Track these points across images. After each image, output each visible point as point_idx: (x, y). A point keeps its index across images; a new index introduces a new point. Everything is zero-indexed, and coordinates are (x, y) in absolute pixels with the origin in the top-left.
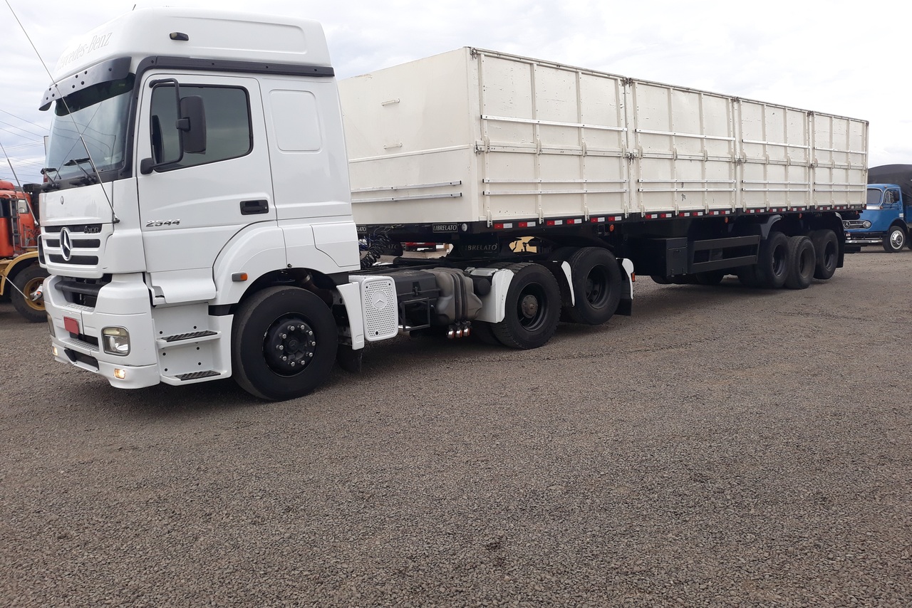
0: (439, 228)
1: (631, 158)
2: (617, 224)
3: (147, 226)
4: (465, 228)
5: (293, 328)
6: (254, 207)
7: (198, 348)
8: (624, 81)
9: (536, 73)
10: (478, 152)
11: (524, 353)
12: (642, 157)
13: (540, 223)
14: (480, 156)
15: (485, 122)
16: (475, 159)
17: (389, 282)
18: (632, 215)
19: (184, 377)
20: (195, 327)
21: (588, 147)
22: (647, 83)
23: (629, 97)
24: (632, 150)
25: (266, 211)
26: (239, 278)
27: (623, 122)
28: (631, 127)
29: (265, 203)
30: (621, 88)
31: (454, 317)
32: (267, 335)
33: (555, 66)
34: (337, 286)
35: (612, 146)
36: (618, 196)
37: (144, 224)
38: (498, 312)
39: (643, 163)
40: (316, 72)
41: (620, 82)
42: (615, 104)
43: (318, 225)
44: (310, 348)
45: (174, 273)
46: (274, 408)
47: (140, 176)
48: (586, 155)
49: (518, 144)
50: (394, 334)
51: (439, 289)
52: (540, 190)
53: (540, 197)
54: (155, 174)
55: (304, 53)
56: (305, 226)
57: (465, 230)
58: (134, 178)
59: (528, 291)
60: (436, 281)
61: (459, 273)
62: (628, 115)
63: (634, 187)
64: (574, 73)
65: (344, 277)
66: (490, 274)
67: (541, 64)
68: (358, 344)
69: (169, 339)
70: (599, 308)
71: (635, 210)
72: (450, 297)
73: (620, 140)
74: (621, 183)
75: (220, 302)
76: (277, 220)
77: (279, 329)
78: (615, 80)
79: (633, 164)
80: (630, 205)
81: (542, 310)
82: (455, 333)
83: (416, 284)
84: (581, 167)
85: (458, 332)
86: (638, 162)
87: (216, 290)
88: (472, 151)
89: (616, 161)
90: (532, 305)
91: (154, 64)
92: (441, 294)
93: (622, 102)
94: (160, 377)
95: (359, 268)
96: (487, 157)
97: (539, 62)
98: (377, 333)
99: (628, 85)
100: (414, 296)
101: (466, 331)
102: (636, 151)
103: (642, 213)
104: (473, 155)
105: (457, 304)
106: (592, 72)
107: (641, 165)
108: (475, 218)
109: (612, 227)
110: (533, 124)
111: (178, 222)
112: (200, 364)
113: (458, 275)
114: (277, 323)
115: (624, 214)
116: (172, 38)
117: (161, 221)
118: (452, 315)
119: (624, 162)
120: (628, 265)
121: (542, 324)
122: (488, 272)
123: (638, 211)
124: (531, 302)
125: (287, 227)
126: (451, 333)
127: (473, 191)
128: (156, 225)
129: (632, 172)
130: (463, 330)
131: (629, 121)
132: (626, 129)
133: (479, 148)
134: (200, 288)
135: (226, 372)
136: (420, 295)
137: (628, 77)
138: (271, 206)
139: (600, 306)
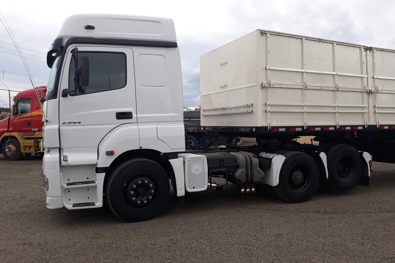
0: (242, 130)
1: (370, 93)
2: (359, 131)
3: (63, 124)
4: (254, 130)
5: (140, 182)
6: (124, 116)
7: (88, 190)
8: (366, 49)
9: (304, 44)
10: (263, 87)
11: (291, 205)
12: (378, 92)
13: (305, 129)
14: (265, 90)
15: (269, 71)
16: (260, 91)
17: (203, 159)
18: (370, 126)
19: (74, 205)
20: (88, 178)
21: (339, 86)
22: (382, 50)
23: (370, 58)
24: (370, 88)
25: (131, 118)
26: (110, 153)
27: (365, 72)
28: (371, 74)
29: (130, 114)
30: (364, 53)
31: (245, 181)
32: (126, 185)
33: (318, 40)
34: (169, 160)
35: (358, 85)
36: (361, 116)
37: (61, 123)
38: (275, 180)
39: (378, 96)
40: (166, 45)
41: (363, 49)
42: (359, 61)
43: (160, 126)
44: (151, 194)
45: (76, 149)
46: (127, 226)
47: (61, 98)
48: (338, 90)
49: (291, 83)
50: (205, 188)
51: (236, 164)
52: (305, 110)
53: (305, 114)
54: (69, 97)
55: (161, 35)
56: (154, 126)
57: (254, 131)
58: (58, 99)
59: (297, 168)
60: (235, 159)
61: (250, 155)
62: (368, 68)
63: (372, 110)
64: (331, 44)
65: (175, 155)
66: (271, 157)
67: (308, 39)
68: (181, 192)
69: (68, 184)
70: (346, 181)
71: (372, 123)
72: (242, 170)
73: (362, 82)
74: (363, 107)
75: (99, 166)
76: (137, 123)
77: (132, 183)
78: (360, 48)
79: (371, 97)
80: (369, 120)
81: (307, 180)
82: (245, 190)
83: (222, 160)
84: (335, 97)
85: (248, 190)
86: (375, 96)
87: (98, 159)
88: (259, 87)
89: (360, 94)
90: (299, 177)
91: (74, 41)
92: (238, 167)
93: (364, 60)
94: (63, 204)
95: (184, 150)
96: (269, 91)
97: (307, 37)
98: (194, 187)
99: (368, 51)
100: (220, 167)
101: (253, 190)
102: (373, 89)
103: (377, 125)
104: (260, 89)
105: (247, 174)
106: (343, 43)
107: (377, 97)
108: (260, 125)
109: (356, 133)
110: (302, 72)
111: (80, 123)
112: (88, 198)
113: (250, 157)
114: (132, 179)
115: (364, 125)
116: (85, 28)
117: (70, 121)
118: (244, 180)
119: (365, 95)
120: (367, 156)
121: (306, 189)
122: (270, 156)
123: (375, 124)
124: (298, 175)
125: (141, 127)
126: (242, 190)
127: (259, 110)
128: (68, 124)
129: (371, 101)
130: (251, 188)
131: (369, 71)
132: (366, 76)
133: (263, 85)
134: (90, 158)
135: (99, 204)
136: (224, 167)
137: (369, 46)
138: (134, 115)
139: (347, 179)
